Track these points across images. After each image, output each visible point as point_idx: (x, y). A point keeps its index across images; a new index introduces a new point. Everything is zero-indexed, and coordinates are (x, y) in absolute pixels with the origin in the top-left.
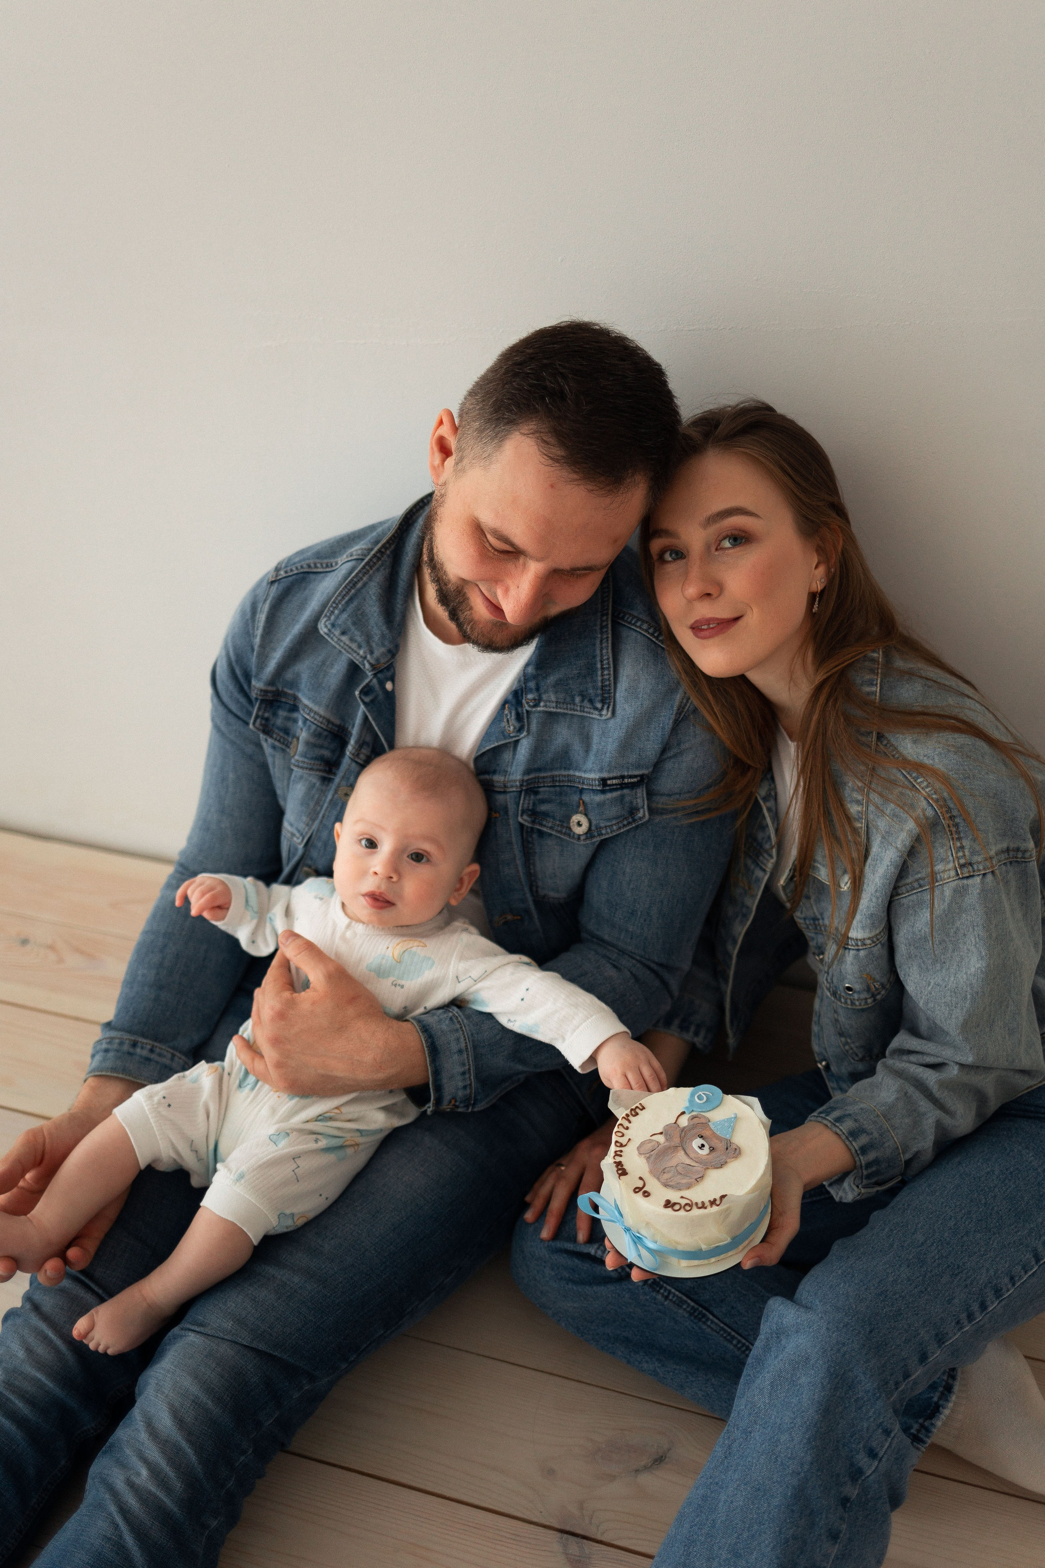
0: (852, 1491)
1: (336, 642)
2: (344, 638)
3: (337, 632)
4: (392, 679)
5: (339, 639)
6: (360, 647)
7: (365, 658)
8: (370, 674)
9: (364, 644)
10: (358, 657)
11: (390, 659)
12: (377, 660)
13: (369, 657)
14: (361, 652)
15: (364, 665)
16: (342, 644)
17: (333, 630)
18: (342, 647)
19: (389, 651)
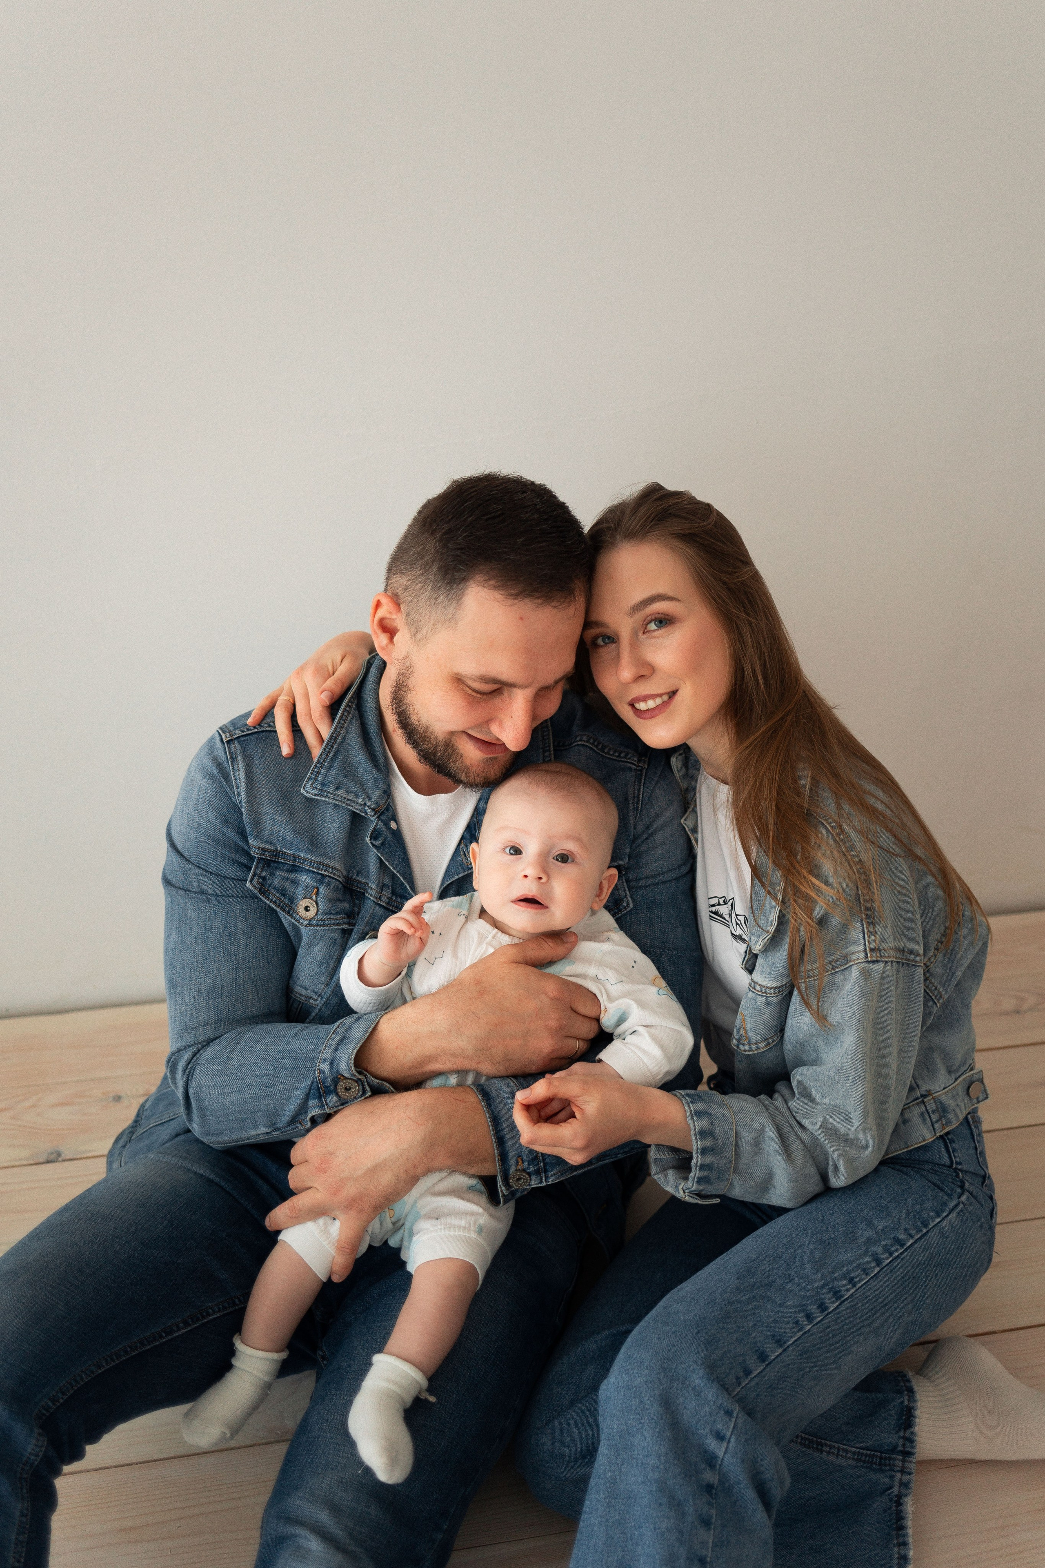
2: (339, 792)
3: (331, 790)
4: (395, 818)
5: (335, 795)
6: (357, 796)
7: (365, 804)
8: (373, 819)
9: (360, 793)
10: (358, 807)
11: (387, 800)
12: (376, 804)
13: (368, 803)
14: (360, 801)
15: (366, 812)
16: (339, 799)
17: (325, 789)
18: (341, 802)
19: (385, 792)
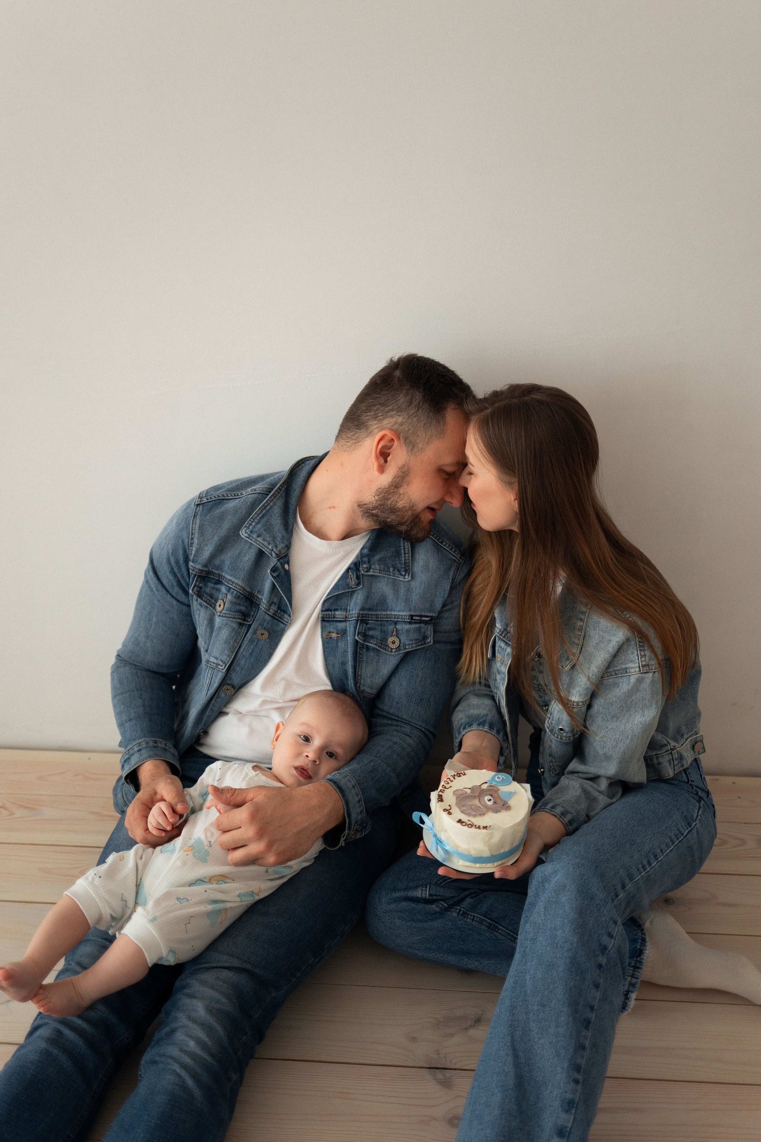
1: (254, 542)
4: (288, 563)
6: (269, 544)
7: (273, 550)
9: (271, 542)
10: (268, 550)
11: (287, 551)
12: (280, 551)
13: (275, 549)
14: (270, 547)
18: (258, 544)
19: (287, 546)
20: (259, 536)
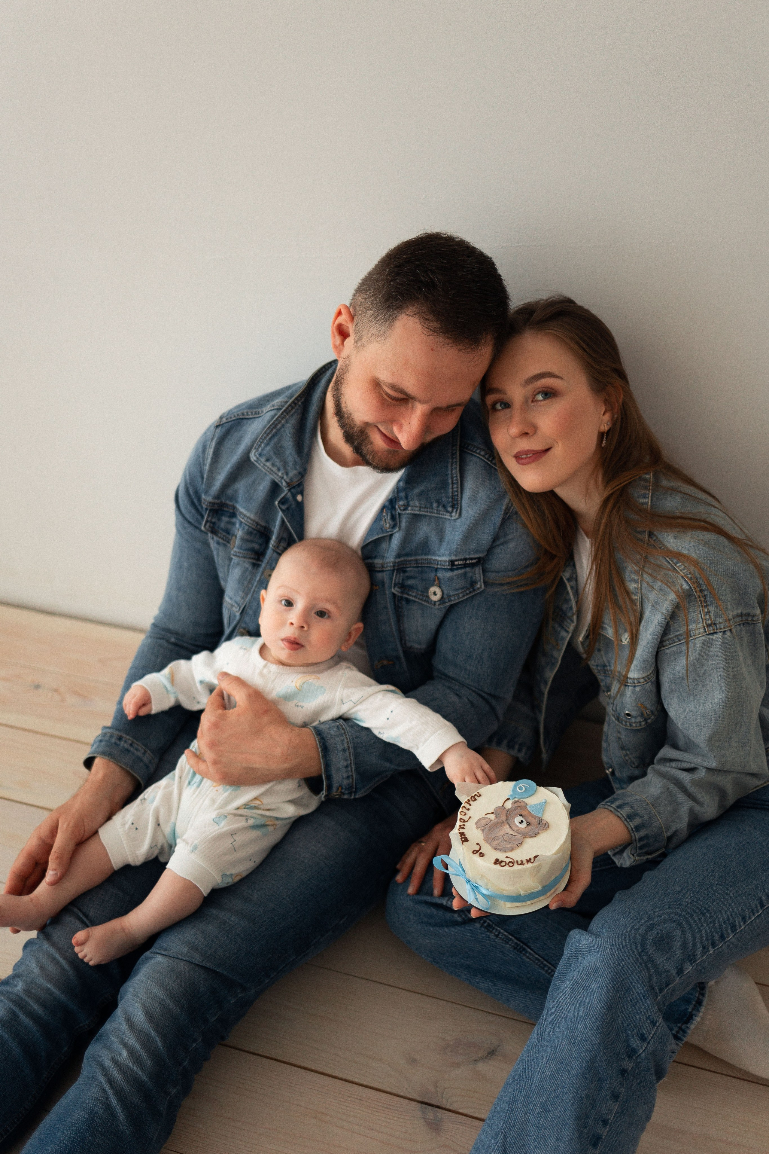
0: (628, 1065)
1: (263, 467)
2: (268, 464)
3: (263, 460)
4: (302, 493)
5: (264, 465)
6: (279, 470)
7: (283, 478)
8: (286, 489)
9: (282, 468)
10: (277, 477)
11: (300, 478)
12: (291, 479)
13: (285, 477)
14: (280, 474)
15: (282, 483)
16: (266, 468)
17: (260, 458)
18: (267, 470)
19: (300, 473)
20: (267, 460)
